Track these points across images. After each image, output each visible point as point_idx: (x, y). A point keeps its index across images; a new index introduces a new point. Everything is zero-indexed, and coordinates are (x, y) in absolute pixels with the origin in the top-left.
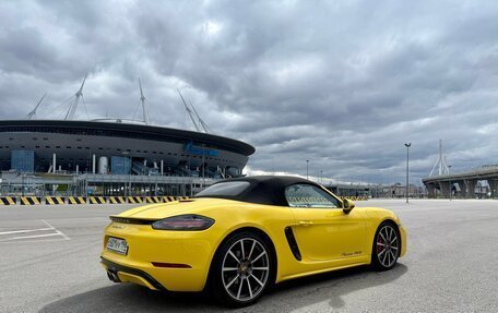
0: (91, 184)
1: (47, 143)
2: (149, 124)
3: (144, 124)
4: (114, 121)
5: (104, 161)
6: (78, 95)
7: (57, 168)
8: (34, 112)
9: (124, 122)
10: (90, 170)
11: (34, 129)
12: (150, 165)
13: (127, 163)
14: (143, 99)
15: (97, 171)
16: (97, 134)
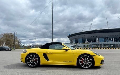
0: (93, 45)
1: (85, 36)
2: (109, 28)
3: (108, 29)
4: (100, 29)
5: (97, 39)
6: (91, 25)
7: (87, 42)
8: (83, 30)
9: (102, 29)
10: (94, 42)
11: (82, 34)
12: (110, 39)
13: (103, 39)
14: (107, 22)
15: (96, 42)
16: (96, 33)
